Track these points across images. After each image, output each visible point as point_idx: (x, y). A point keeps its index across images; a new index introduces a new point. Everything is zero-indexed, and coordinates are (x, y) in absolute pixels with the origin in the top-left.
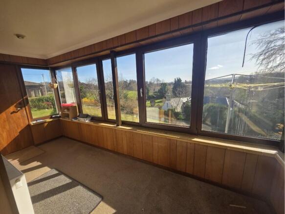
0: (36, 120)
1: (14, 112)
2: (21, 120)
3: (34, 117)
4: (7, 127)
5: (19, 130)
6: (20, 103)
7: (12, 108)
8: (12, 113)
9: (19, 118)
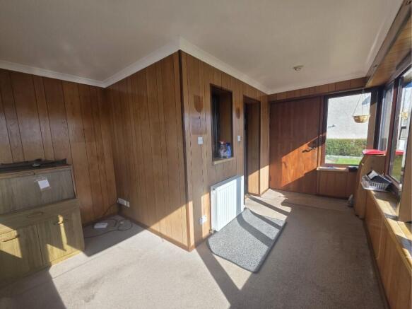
0: (328, 165)
1: (306, 151)
2: (310, 162)
3: (327, 161)
4: (296, 165)
5: (306, 172)
6: (314, 142)
7: (305, 147)
8: (303, 152)
9: (308, 159)
